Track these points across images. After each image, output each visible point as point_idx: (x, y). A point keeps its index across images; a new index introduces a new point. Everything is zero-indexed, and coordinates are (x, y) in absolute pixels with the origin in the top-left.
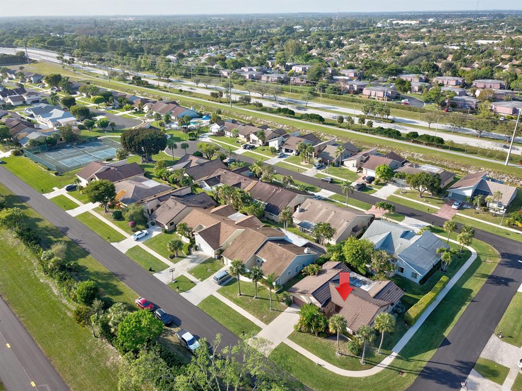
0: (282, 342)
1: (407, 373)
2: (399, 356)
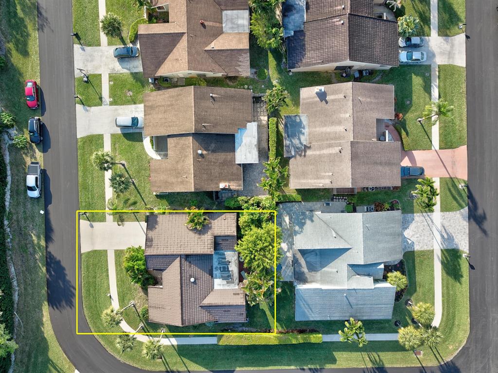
0: (107, 251)
1: (162, 360)
2: (176, 347)
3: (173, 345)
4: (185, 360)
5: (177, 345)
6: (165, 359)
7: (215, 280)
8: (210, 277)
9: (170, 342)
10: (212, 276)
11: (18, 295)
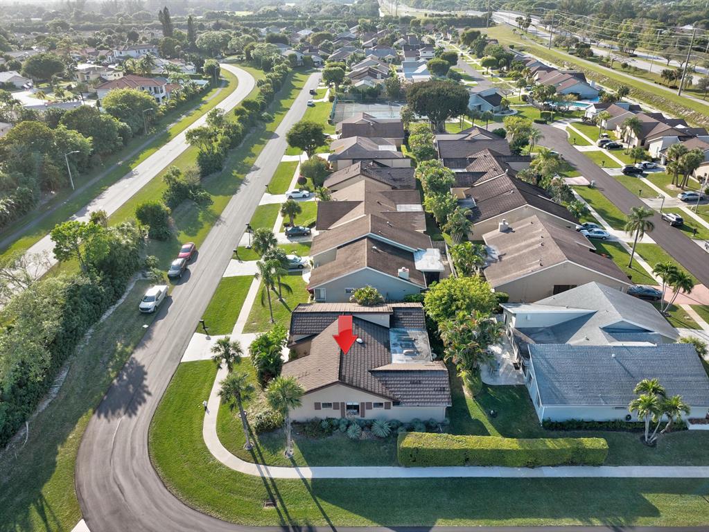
1: (277, 509)
2: (309, 482)
3: (304, 480)
4: (326, 506)
5: (313, 480)
6: (283, 506)
7: (394, 355)
8: (386, 349)
9: (299, 473)
10: (389, 349)
11: (50, 403)
